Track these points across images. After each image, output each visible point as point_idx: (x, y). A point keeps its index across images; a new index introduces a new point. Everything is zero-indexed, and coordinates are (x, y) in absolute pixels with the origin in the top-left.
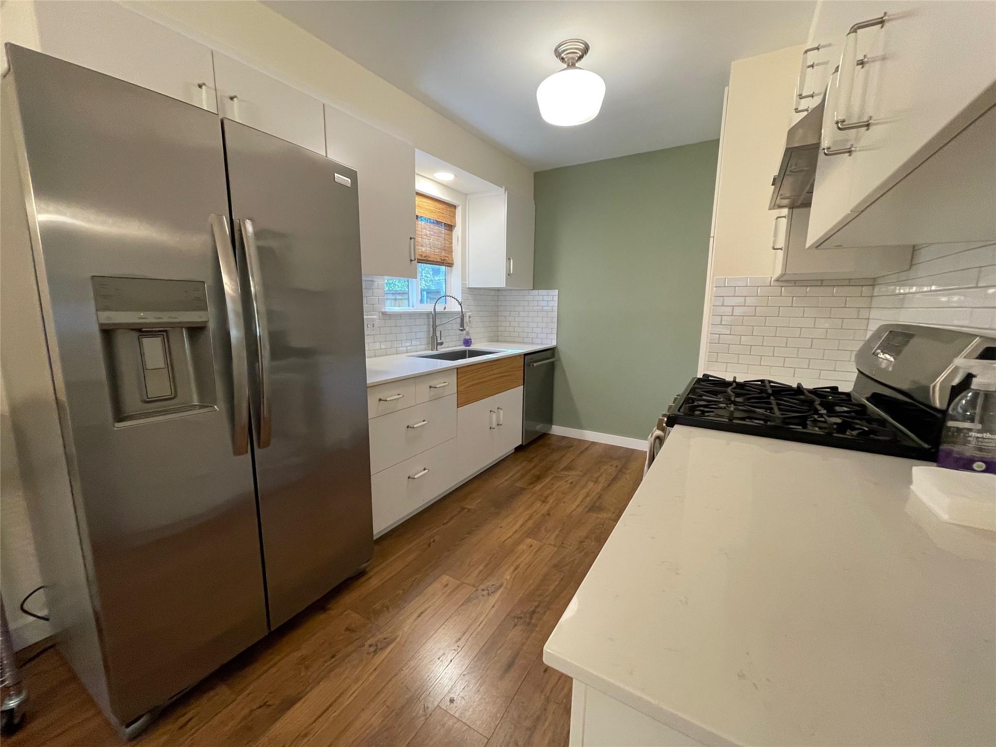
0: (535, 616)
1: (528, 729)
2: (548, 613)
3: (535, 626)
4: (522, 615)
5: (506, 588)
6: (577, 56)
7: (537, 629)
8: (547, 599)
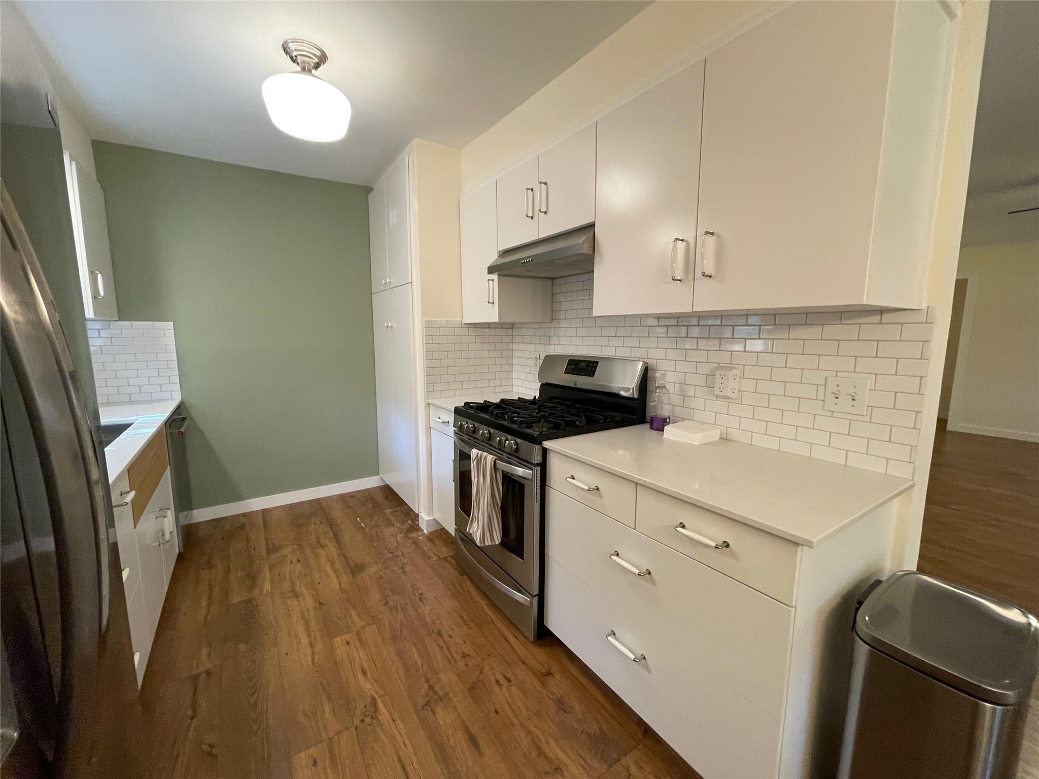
0: (437, 688)
1: (539, 756)
2: (441, 676)
3: (447, 694)
4: (427, 699)
5: (380, 696)
6: (313, 62)
7: (451, 695)
8: (426, 667)
